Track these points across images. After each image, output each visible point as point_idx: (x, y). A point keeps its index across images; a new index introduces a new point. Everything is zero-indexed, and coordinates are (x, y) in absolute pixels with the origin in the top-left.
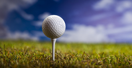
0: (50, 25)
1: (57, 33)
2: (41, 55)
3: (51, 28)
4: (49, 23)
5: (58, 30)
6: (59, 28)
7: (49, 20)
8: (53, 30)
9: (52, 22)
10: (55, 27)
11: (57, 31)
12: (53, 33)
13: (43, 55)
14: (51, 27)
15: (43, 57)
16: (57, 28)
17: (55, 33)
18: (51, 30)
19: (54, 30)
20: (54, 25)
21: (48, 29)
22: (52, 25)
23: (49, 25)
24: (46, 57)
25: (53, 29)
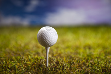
0: (45, 37)
1: (52, 43)
5: (53, 40)
6: (53, 39)
7: (43, 33)
9: (47, 34)
12: (49, 43)
16: (51, 39)
20: (49, 36)
21: (44, 40)
25: (48, 40)
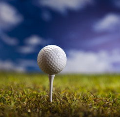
0: (49, 58)
1: (58, 67)
2: (35, 94)
3: (51, 62)
4: (47, 56)
7: (47, 52)
8: (53, 64)
9: (51, 55)
10: (56, 60)
11: (59, 65)
12: (54, 68)
13: (37, 95)
14: (51, 60)
15: (37, 97)
16: (57, 61)
17: (56, 67)
18: (50, 64)
19: (55, 64)
20: (54, 57)
21: (47, 63)
22: (52, 57)
23: (47, 58)
24: (41, 97)
25: (53, 62)
